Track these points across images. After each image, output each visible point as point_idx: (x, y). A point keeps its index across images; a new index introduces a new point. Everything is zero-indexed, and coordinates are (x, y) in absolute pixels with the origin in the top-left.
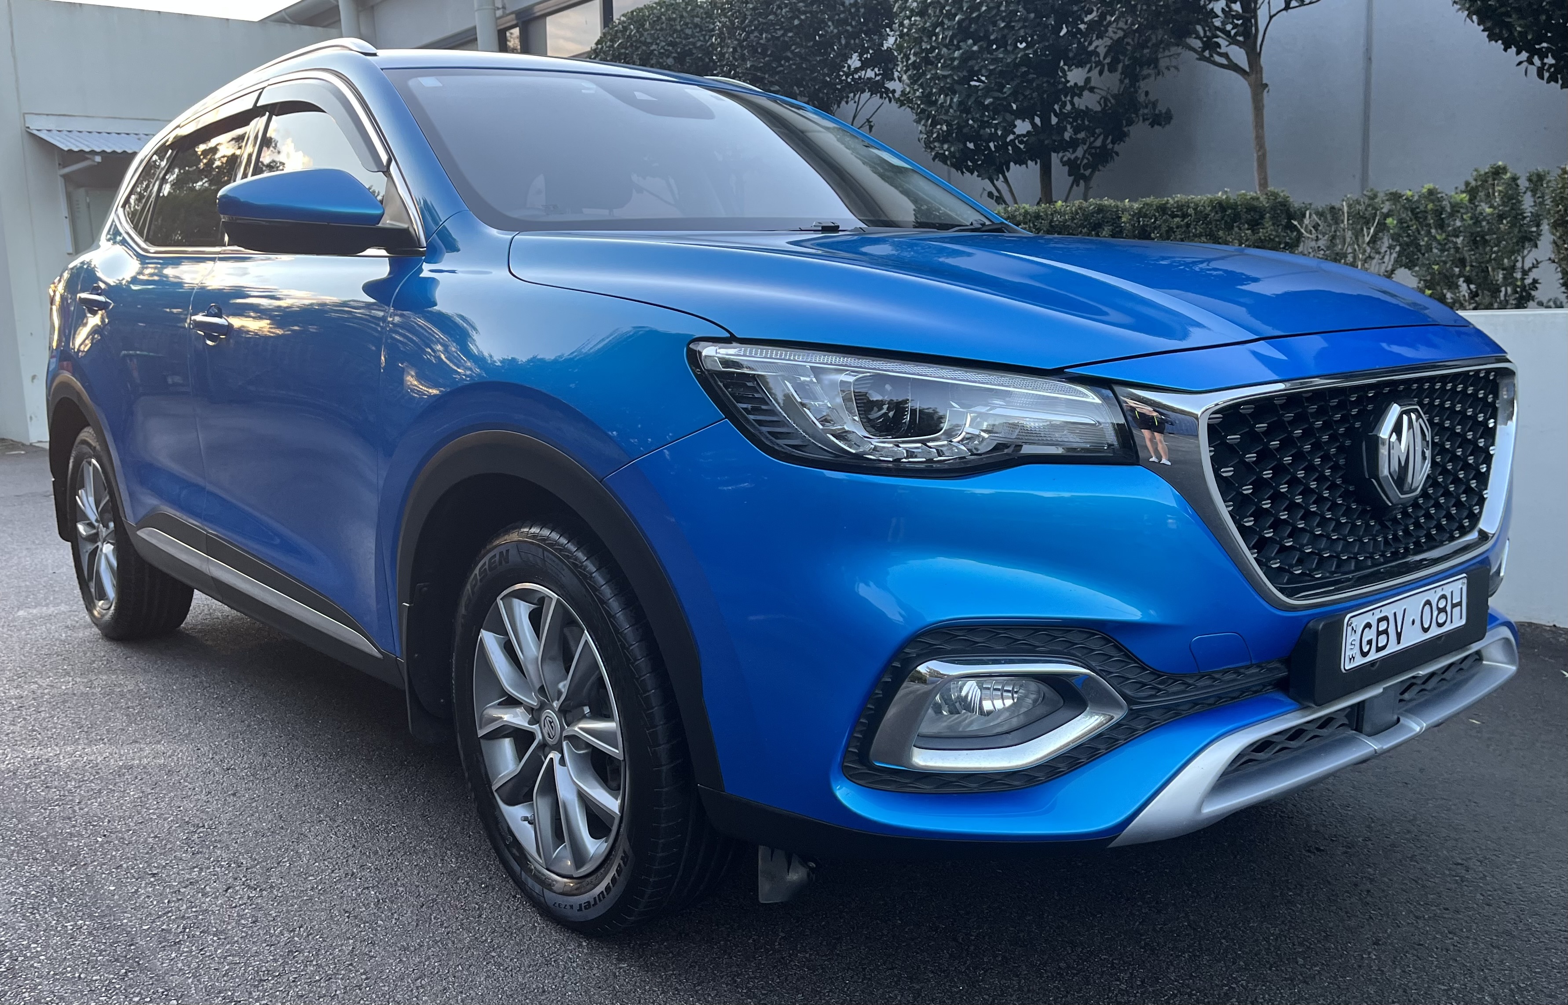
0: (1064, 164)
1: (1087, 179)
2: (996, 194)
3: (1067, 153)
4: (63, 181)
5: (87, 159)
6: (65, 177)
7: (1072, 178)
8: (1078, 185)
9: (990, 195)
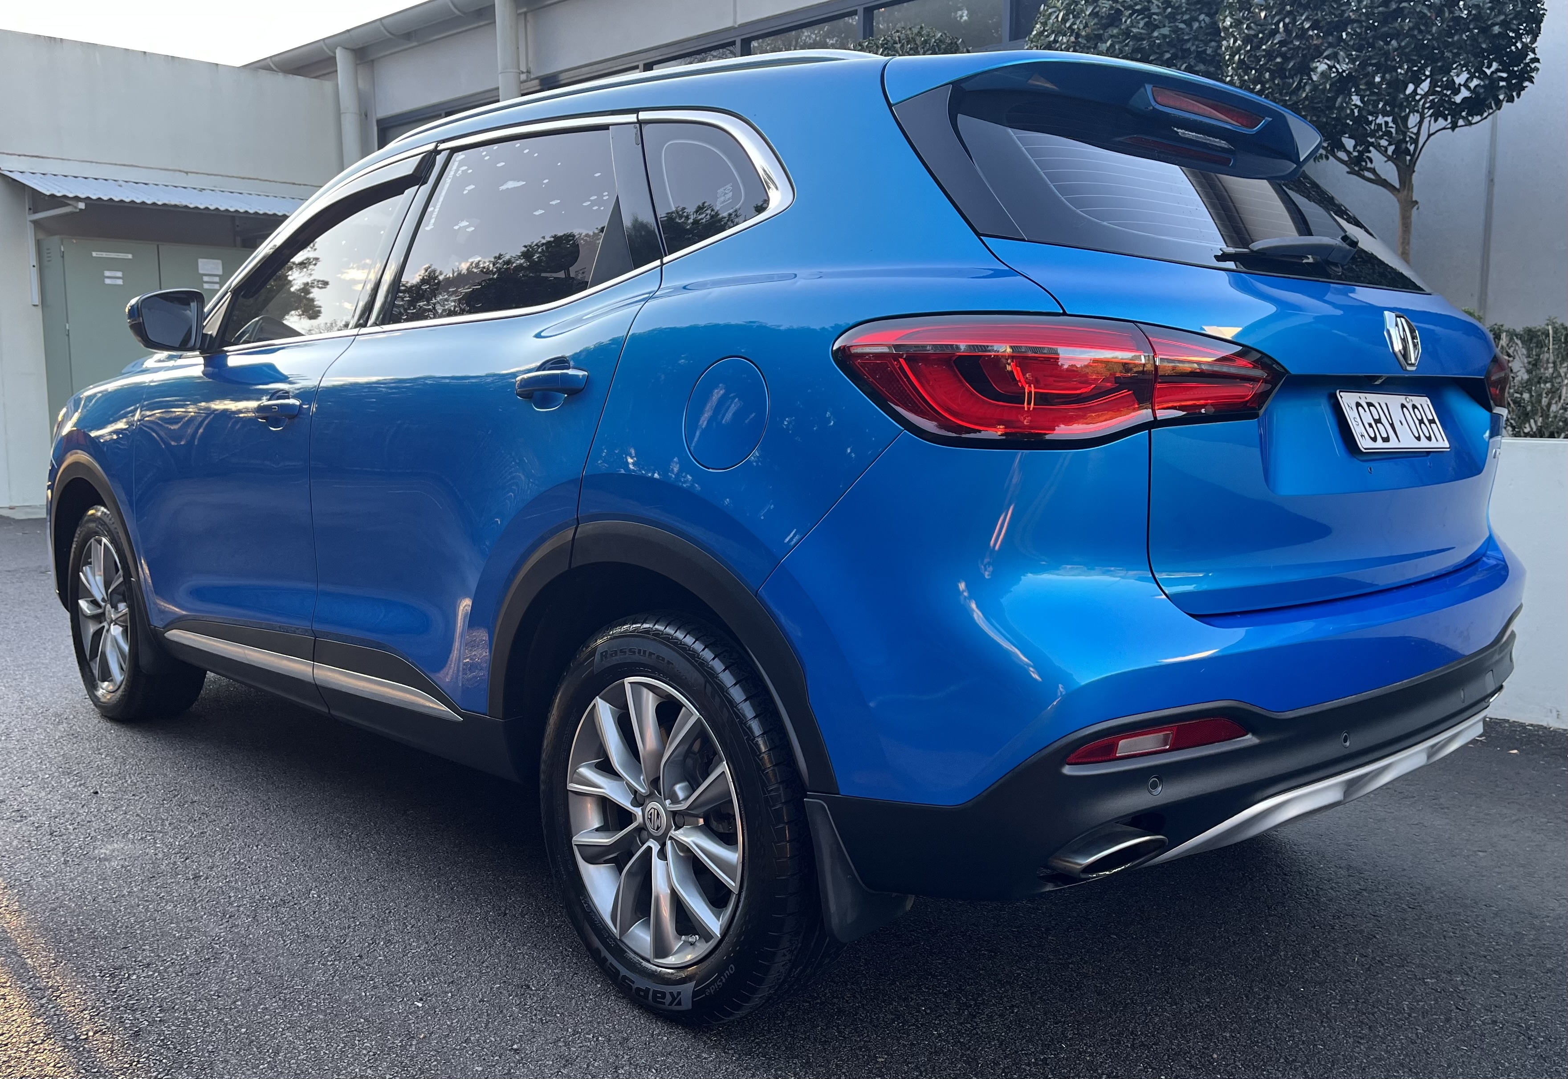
4: (32, 225)
5: (69, 205)
6: (35, 223)
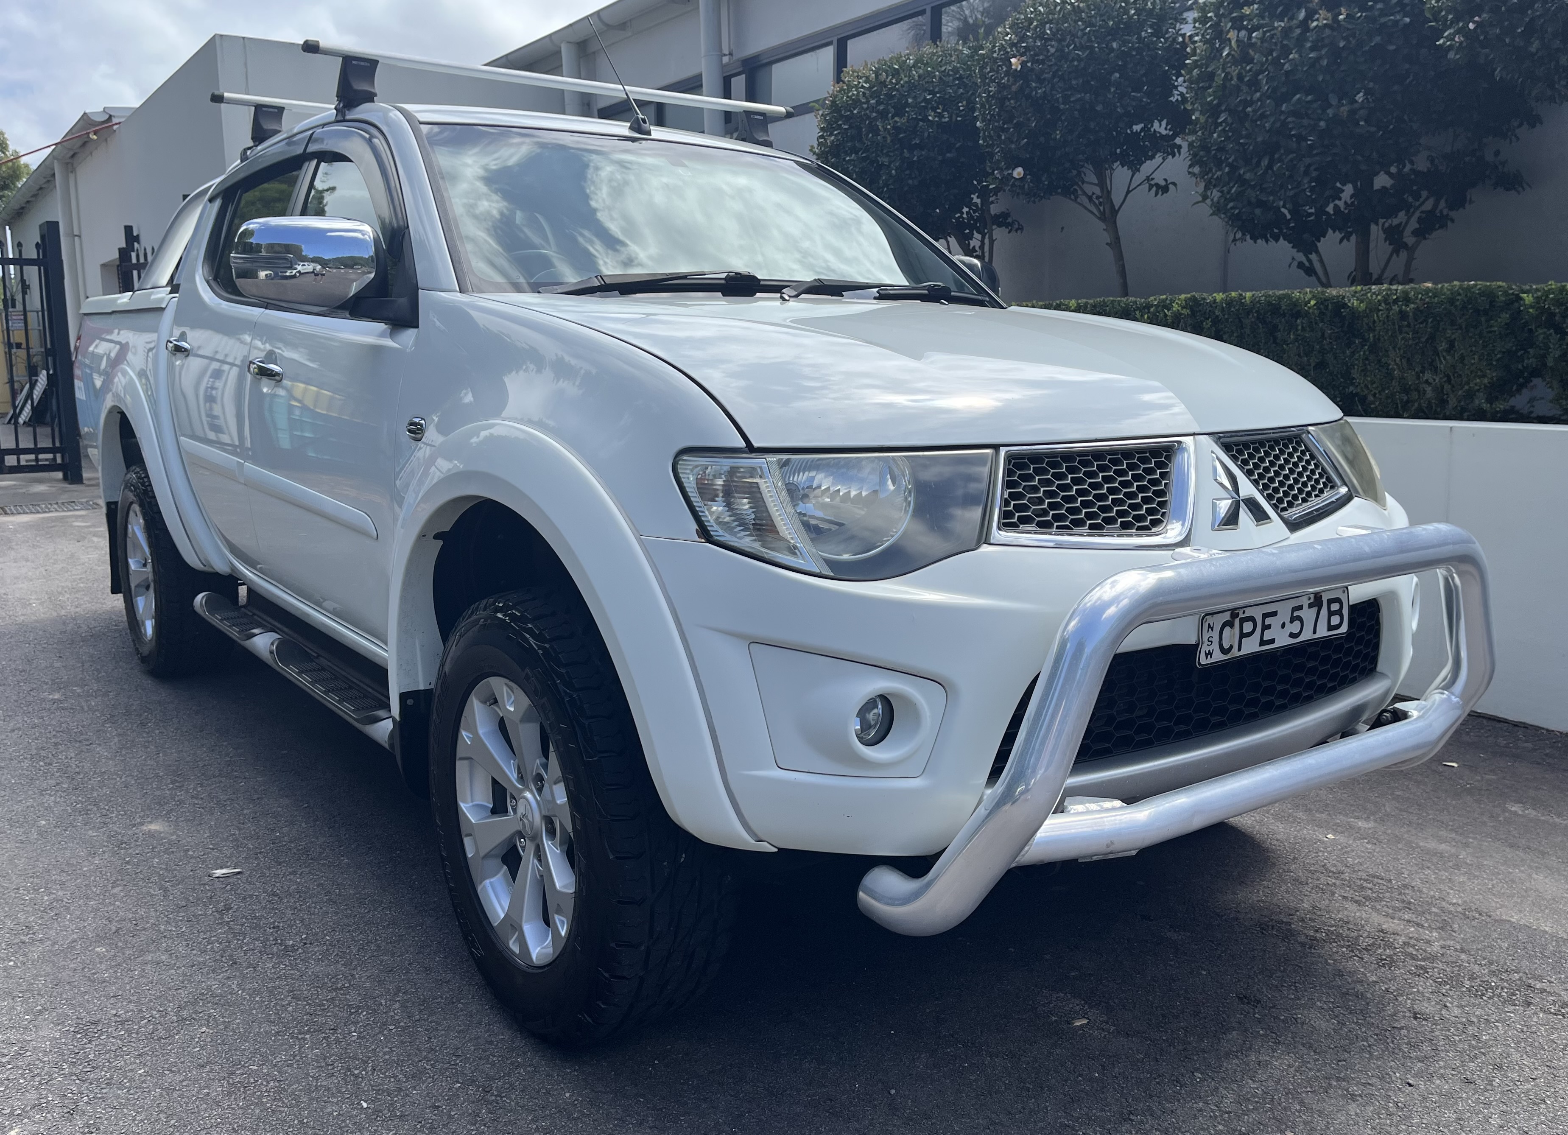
0: (1385, 231)
1: (1411, 250)
2: (1307, 264)
3: (1390, 221)
7: (1392, 247)
8: (1398, 256)
9: (1301, 265)
